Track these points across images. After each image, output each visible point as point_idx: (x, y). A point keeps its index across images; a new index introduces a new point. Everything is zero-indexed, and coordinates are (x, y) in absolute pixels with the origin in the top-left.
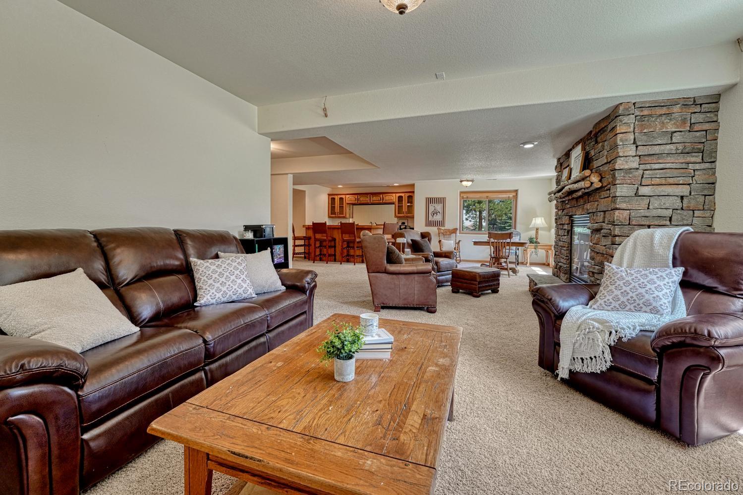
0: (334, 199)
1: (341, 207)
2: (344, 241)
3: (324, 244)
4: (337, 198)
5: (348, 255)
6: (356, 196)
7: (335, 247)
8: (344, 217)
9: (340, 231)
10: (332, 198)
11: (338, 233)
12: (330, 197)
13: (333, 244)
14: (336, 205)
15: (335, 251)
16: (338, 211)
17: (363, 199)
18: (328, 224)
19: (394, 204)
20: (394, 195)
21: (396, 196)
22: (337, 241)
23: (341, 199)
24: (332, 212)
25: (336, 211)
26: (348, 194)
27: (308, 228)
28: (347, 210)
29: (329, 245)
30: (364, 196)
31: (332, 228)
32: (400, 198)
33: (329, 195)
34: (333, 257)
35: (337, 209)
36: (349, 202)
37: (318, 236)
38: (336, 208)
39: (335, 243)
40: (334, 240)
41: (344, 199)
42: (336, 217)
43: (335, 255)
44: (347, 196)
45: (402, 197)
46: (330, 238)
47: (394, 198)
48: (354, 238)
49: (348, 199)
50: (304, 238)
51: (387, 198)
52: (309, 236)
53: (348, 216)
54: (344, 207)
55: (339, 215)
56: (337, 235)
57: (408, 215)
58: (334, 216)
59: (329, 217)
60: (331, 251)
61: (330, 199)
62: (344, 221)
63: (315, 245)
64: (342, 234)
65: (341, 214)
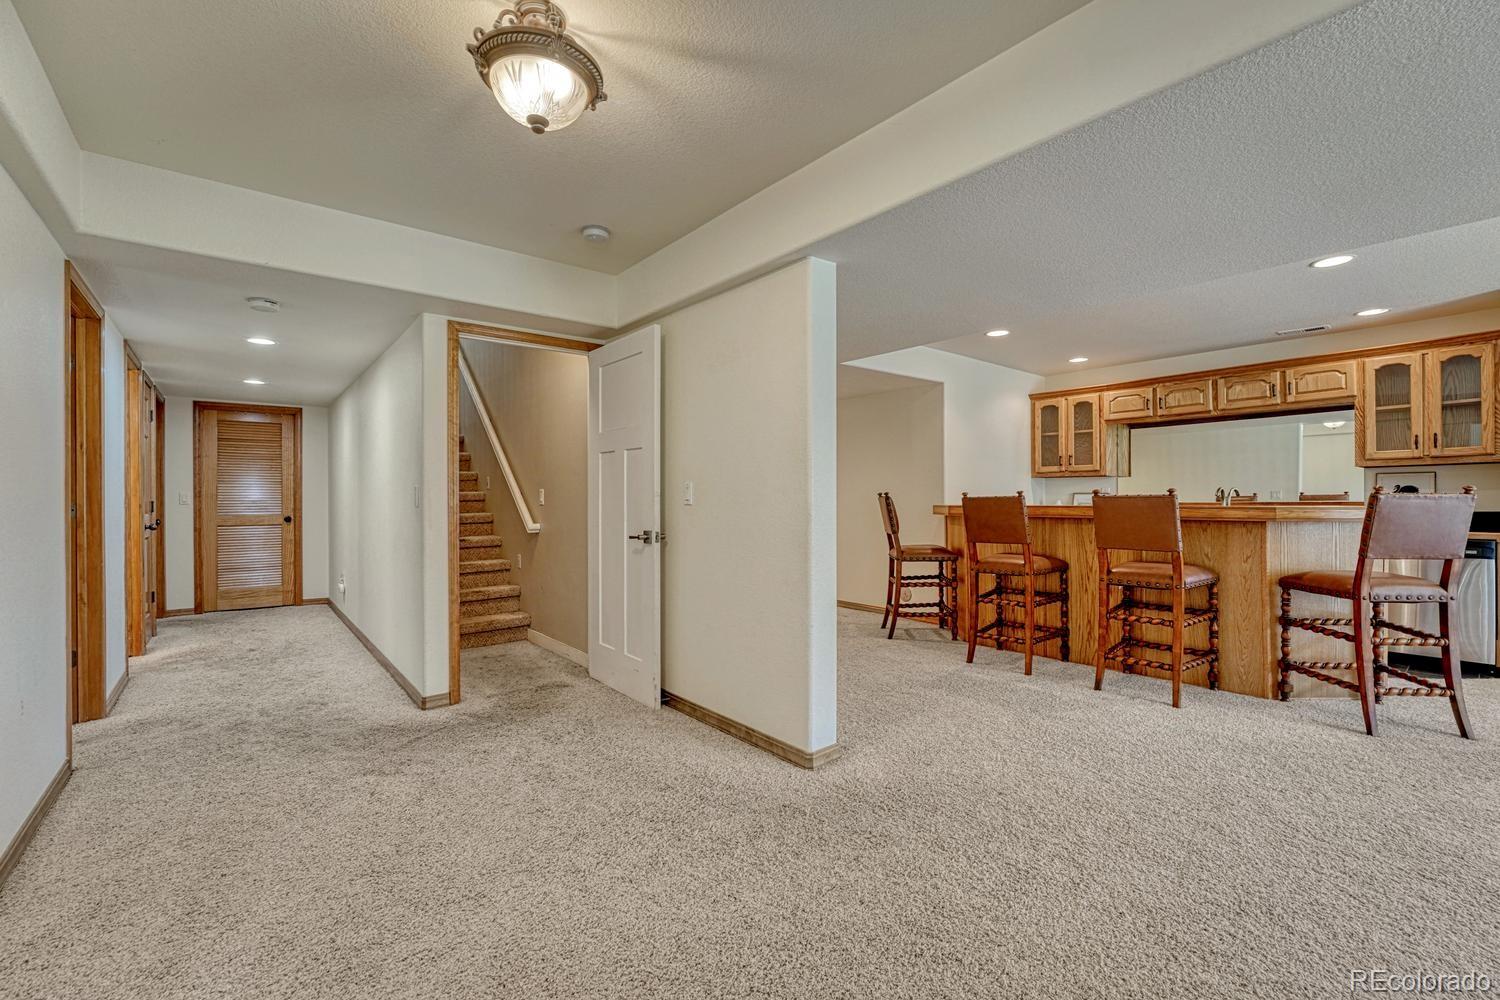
0: (1054, 409)
1: (1084, 438)
2: (1109, 580)
3: (1015, 581)
4: (1066, 407)
5: (1130, 642)
6: (1148, 392)
7: (1063, 597)
8: (1097, 474)
9: (1089, 531)
10: (1044, 409)
11: (1081, 544)
12: (1040, 404)
13: (1053, 583)
14: (1062, 432)
15: (1065, 614)
16: (1072, 452)
17: (1178, 401)
18: (1029, 501)
19: (1351, 407)
20: (1353, 363)
21: (1363, 369)
22: (1074, 574)
23: (1083, 409)
24: (1048, 459)
25: (1062, 452)
26: (1109, 388)
27: (951, 517)
28: (1108, 446)
29: (1040, 586)
30: (1185, 385)
31: (1047, 517)
32: (1393, 377)
33: (1034, 397)
34: (1059, 641)
35: (1067, 444)
36: (1113, 417)
37: (988, 552)
38: (1062, 441)
39: (1064, 582)
40: (1062, 567)
41: (1095, 408)
42: (1062, 475)
43: (1063, 633)
44: (1109, 395)
45: (1403, 369)
46: (1040, 563)
47: (1355, 378)
48: (1168, 569)
49: (1113, 404)
50: (938, 554)
51: (1310, 384)
52: (956, 545)
53: (1110, 468)
54: (1096, 436)
55: (1074, 467)
56: (1078, 551)
57: (1448, 452)
58: (1055, 468)
59: (1037, 475)
60: (1050, 614)
61: (1039, 413)
62: (1108, 488)
63: (976, 586)
64: (1102, 550)
65: (1084, 464)
